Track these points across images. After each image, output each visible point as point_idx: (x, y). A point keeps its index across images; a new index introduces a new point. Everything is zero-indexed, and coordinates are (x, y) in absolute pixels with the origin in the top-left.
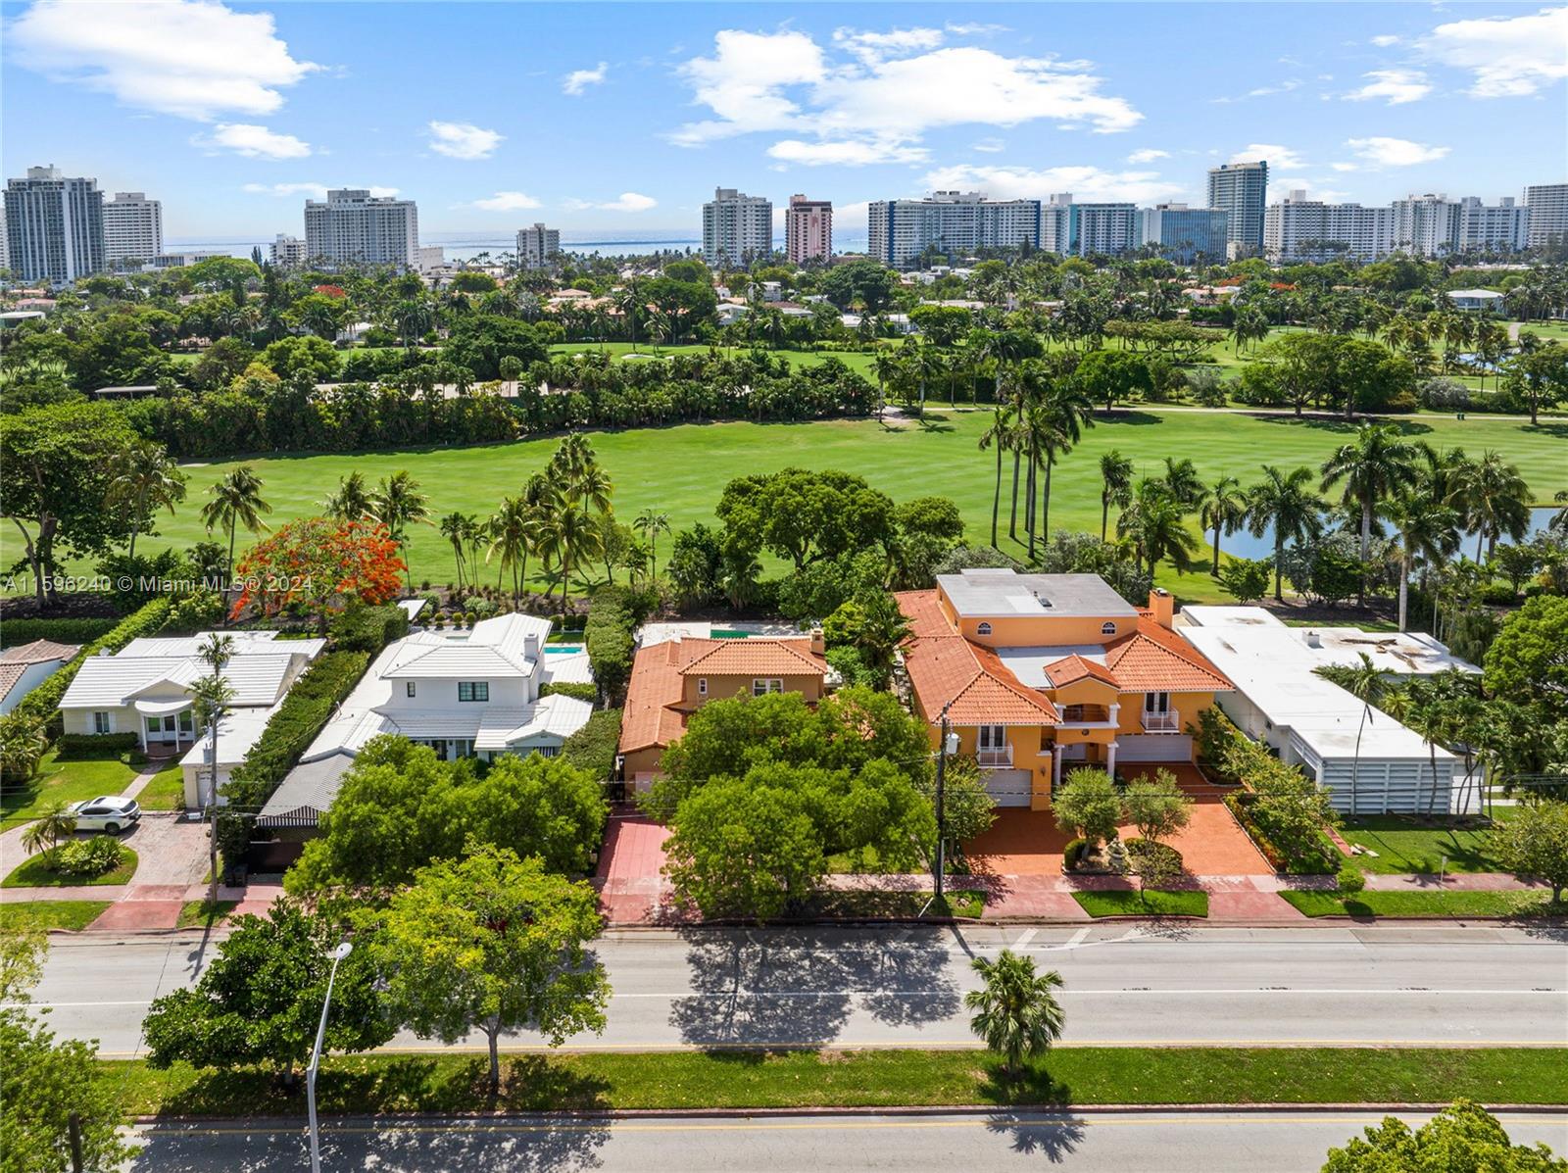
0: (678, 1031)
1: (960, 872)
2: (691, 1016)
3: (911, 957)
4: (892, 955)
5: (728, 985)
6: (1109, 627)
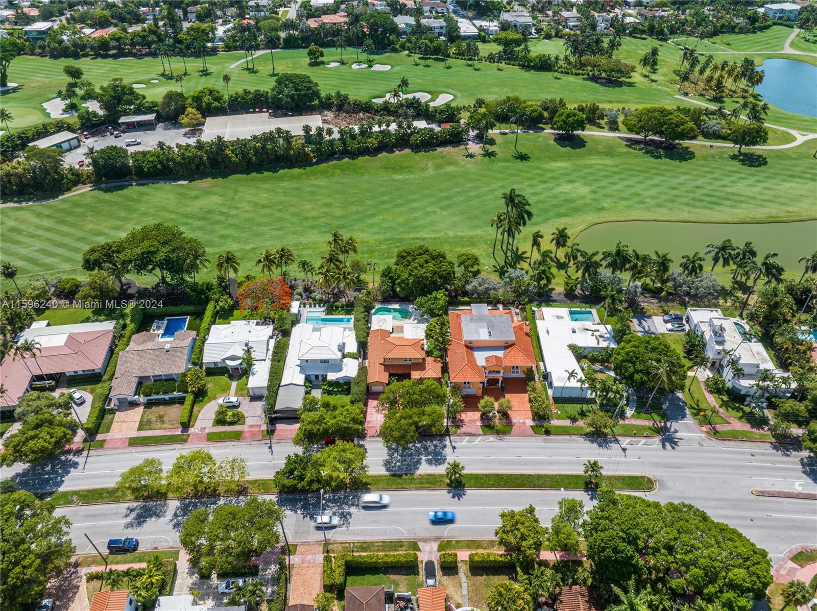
0: (384, 468)
1: (454, 418)
2: (387, 464)
3: (437, 446)
4: (434, 445)
5: (395, 455)
6: (506, 343)
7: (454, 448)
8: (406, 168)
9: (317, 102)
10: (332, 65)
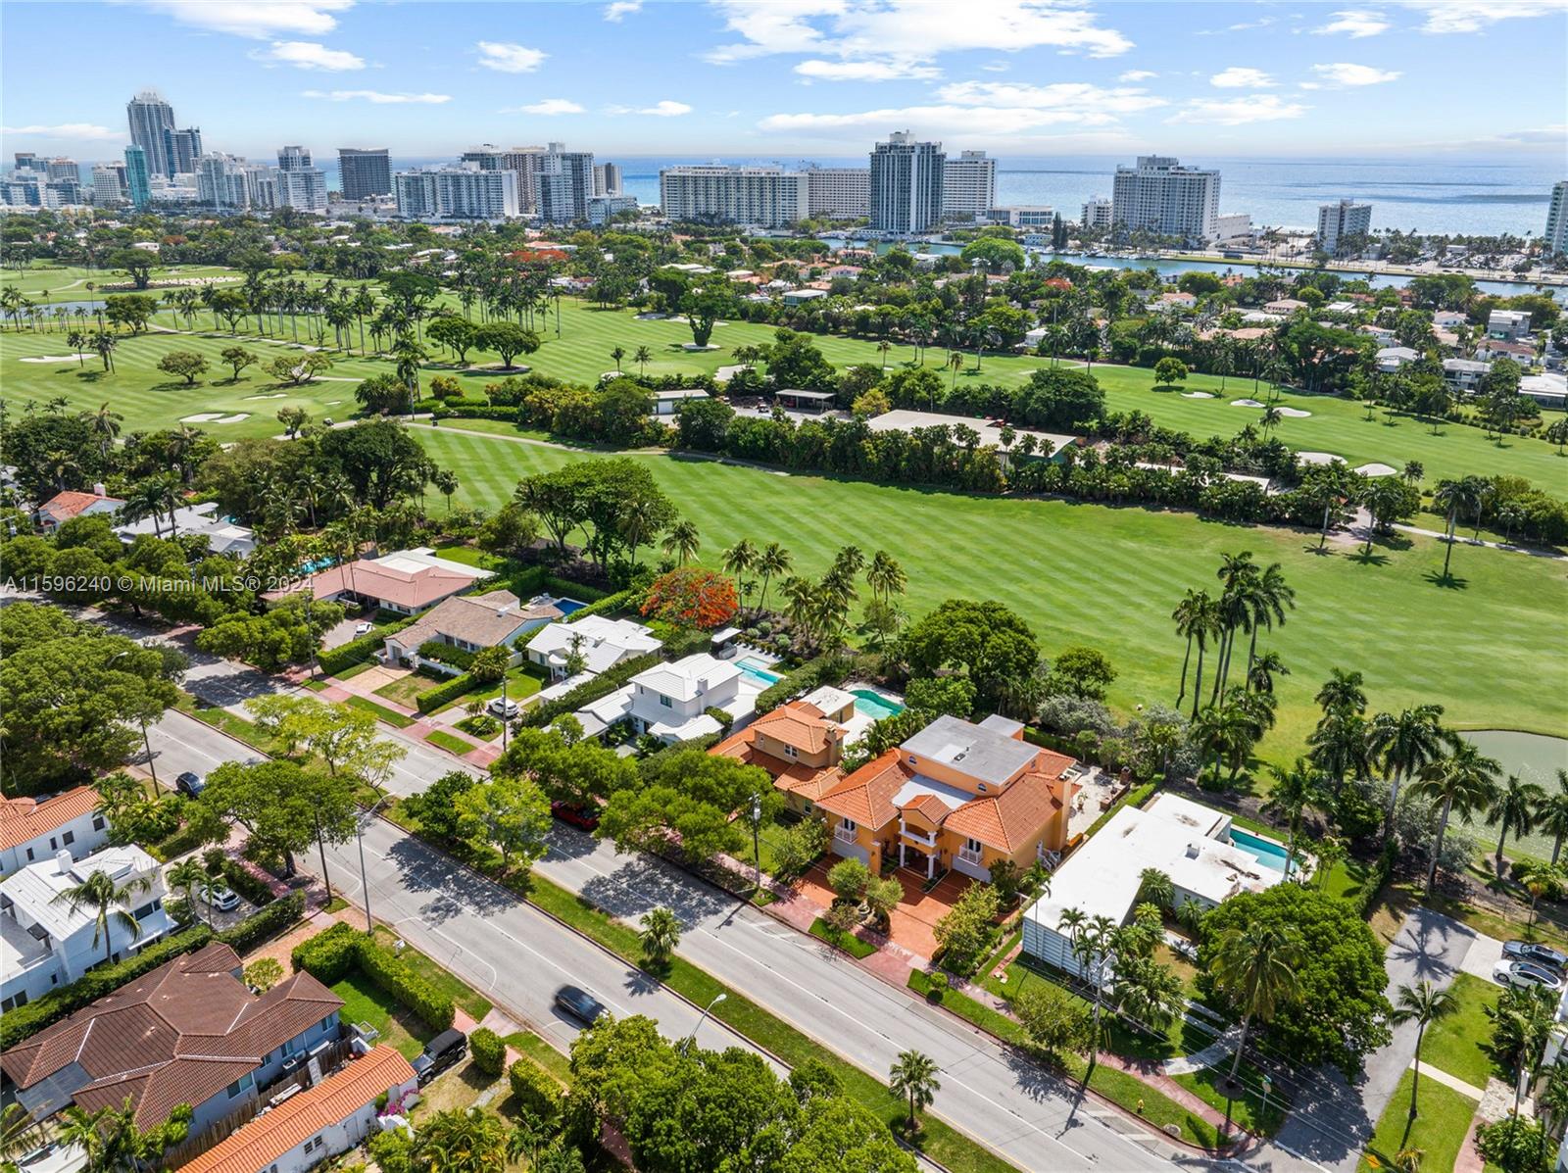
0: (582, 885)
1: (786, 884)
2: (595, 883)
3: (706, 905)
4: (700, 901)
5: (624, 879)
6: (982, 786)
7: (728, 922)
8: (1158, 535)
9: (1094, 424)
10: (1197, 395)
